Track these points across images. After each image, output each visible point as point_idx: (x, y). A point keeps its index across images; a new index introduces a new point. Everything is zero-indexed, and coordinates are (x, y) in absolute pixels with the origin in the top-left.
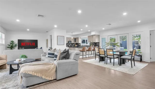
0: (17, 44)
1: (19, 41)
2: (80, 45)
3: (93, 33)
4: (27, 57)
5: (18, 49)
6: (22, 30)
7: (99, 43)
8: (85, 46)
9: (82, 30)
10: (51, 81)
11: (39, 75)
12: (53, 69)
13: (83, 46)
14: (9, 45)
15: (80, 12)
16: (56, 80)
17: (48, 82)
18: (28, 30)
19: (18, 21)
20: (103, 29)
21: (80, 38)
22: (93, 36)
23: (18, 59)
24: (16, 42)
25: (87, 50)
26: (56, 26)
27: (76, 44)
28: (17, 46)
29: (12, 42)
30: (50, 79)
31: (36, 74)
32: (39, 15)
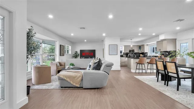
0: (79, 54)
1: (81, 51)
2: (147, 55)
3: (162, 37)
4: (74, 66)
5: (80, 58)
6: (80, 41)
7: (176, 51)
8: (153, 56)
9: (140, 34)
10: (78, 87)
11: (68, 80)
12: (79, 77)
13: (150, 56)
14: (74, 55)
15: (111, 17)
16: (81, 88)
17: (76, 88)
18: (85, 41)
19: (72, 34)
20: (178, 28)
21: (147, 45)
22: (162, 41)
23: (68, 66)
24: (79, 52)
25: (148, 62)
26: (104, 35)
27: (143, 53)
28: (79, 56)
29: (76, 52)
30: (77, 86)
31: (65, 79)
32: (81, 28)
